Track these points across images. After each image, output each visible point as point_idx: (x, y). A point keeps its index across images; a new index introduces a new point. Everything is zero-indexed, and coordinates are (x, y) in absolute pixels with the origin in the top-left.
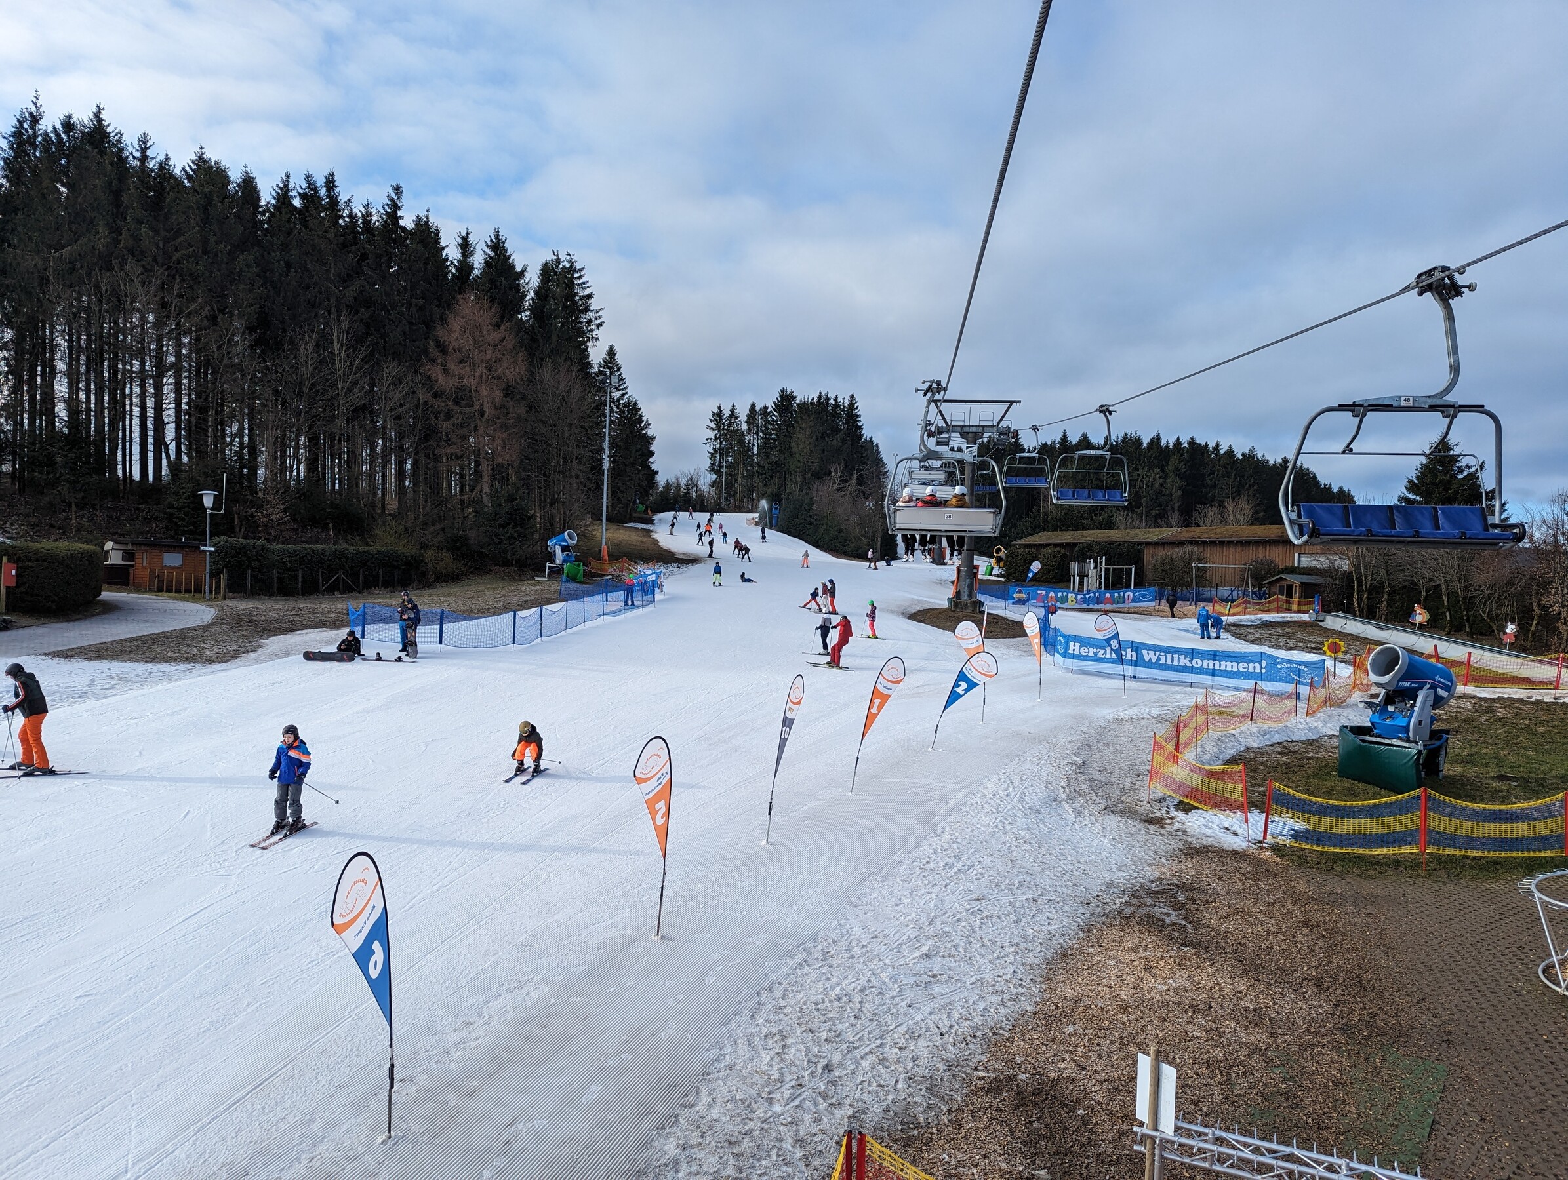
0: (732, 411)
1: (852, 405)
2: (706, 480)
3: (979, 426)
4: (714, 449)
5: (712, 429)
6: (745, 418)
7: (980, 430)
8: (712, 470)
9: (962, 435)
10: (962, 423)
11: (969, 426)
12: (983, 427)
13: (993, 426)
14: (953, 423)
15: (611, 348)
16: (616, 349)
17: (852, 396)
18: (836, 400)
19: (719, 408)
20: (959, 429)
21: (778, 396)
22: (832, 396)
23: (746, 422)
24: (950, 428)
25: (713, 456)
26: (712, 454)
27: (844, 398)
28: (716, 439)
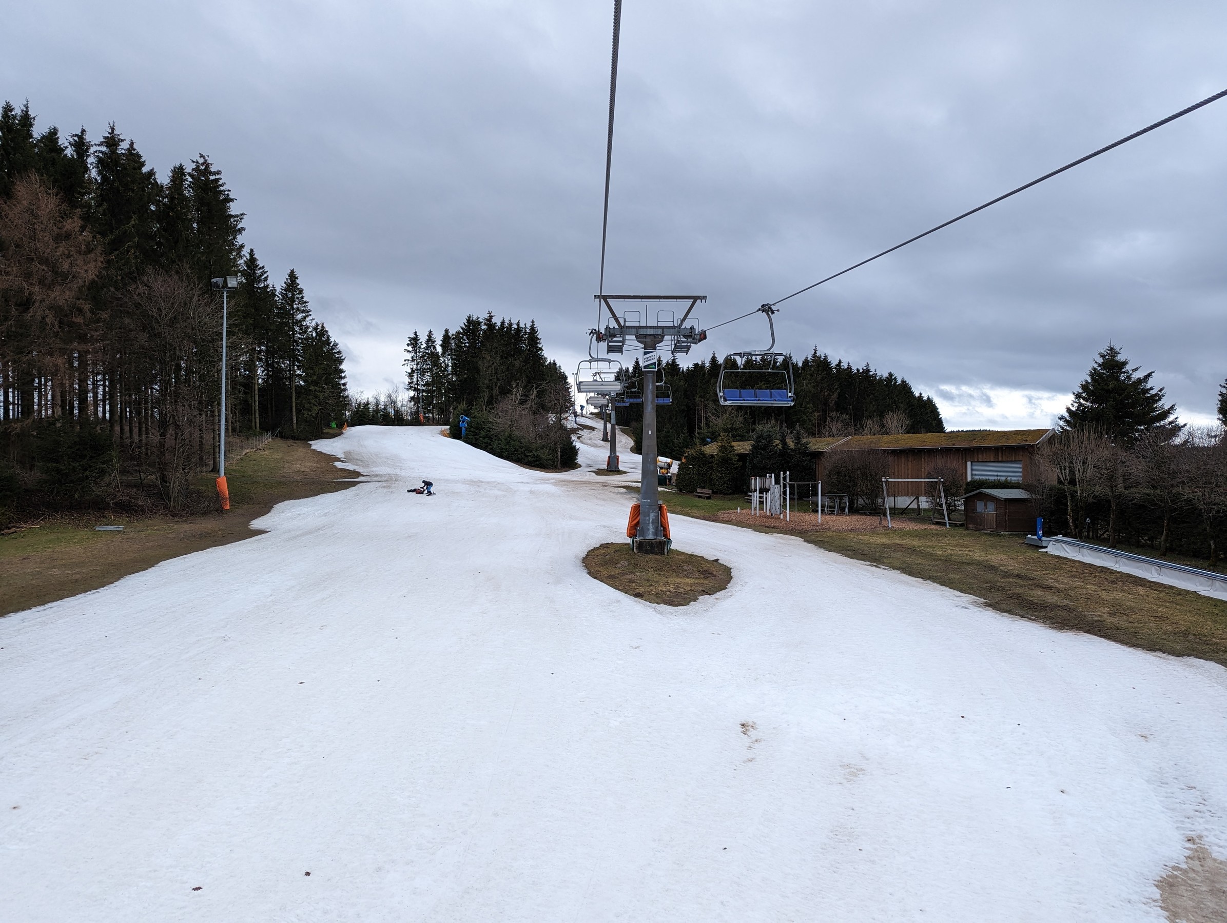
0: (429, 336)
1: (533, 329)
2: (404, 397)
3: (657, 327)
4: (412, 369)
5: (409, 351)
6: (441, 342)
7: (660, 332)
8: (410, 387)
9: (639, 338)
10: (638, 324)
11: (646, 327)
12: (663, 328)
13: (674, 327)
14: (628, 324)
15: (292, 272)
16: (297, 273)
17: (533, 322)
18: (518, 324)
19: (415, 333)
20: (634, 331)
21: (465, 321)
22: (514, 322)
23: (441, 345)
24: (624, 330)
25: (411, 375)
26: (409, 373)
27: (525, 323)
28: (413, 360)
